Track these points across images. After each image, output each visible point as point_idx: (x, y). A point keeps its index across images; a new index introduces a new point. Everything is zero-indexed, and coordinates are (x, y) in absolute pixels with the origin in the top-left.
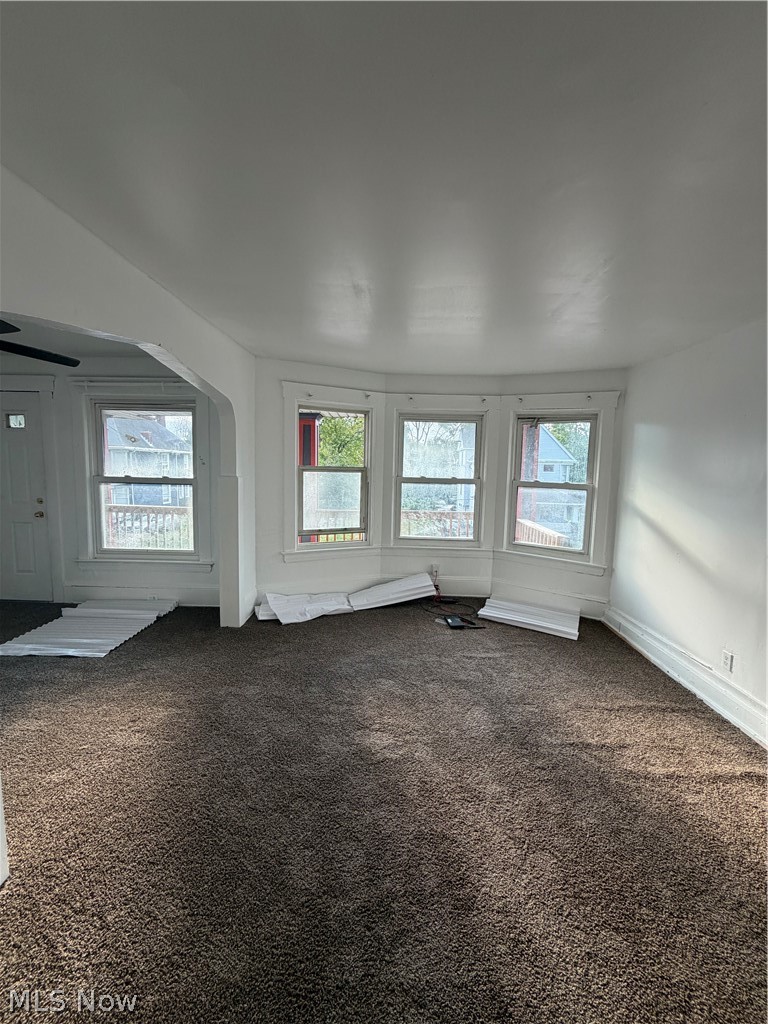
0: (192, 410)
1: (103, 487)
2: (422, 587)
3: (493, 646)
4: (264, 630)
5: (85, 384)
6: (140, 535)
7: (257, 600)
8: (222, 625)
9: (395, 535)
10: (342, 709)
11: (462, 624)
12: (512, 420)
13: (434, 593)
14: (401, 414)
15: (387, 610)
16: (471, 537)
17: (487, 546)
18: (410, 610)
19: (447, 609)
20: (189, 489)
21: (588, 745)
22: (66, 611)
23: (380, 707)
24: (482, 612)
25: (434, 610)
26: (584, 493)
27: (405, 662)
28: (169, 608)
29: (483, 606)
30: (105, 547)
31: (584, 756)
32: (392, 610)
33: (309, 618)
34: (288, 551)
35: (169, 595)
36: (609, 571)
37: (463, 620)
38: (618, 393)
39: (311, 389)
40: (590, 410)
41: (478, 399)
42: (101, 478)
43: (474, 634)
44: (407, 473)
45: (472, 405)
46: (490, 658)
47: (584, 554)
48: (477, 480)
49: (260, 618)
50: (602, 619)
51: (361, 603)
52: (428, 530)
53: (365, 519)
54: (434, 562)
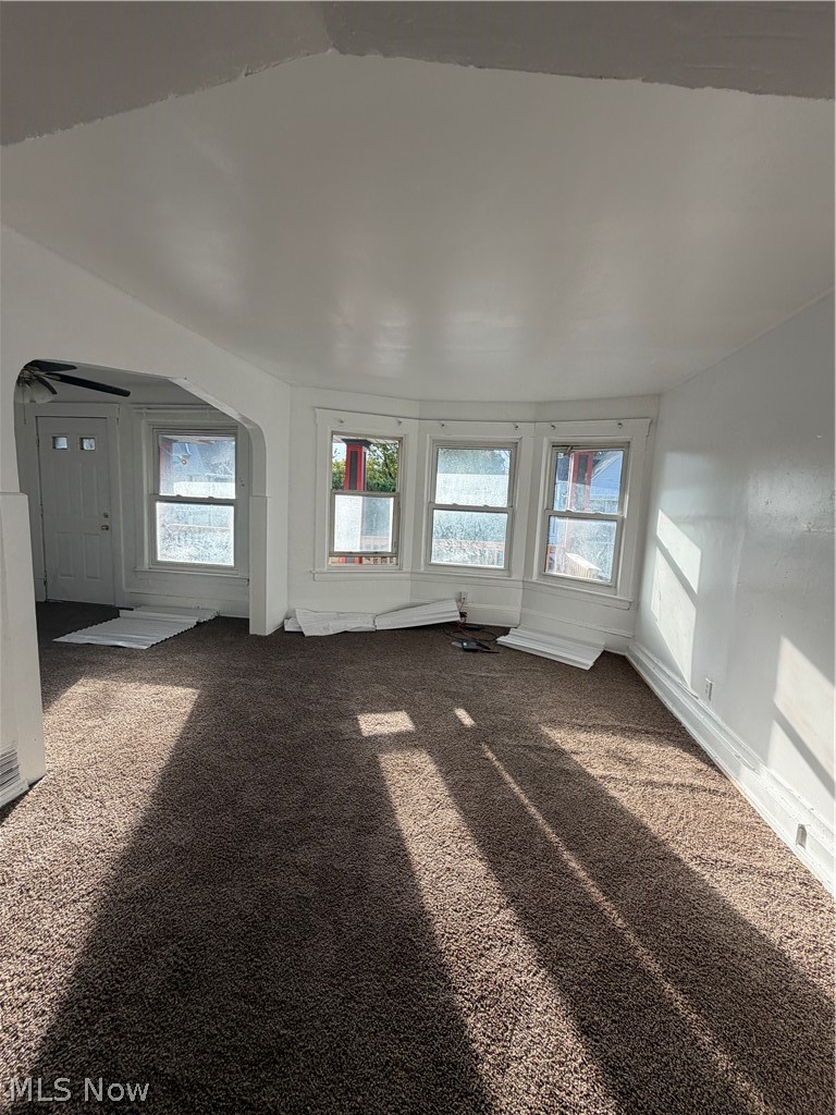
0: (235, 435)
1: (159, 505)
2: (448, 613)
3: (498, 668)
4: (288, 641)
5: (143, 411)
6: (188, 550)
7: (287, 614)
8: (251, 633)
9: (425, 560)
10: (330, 702)
11: (476, 647)
12: (546, 448)
13: (458, 619)
14: (434, 441)
15: (409, 632)
16: (502, 567)
17: (517, 575)
18: (431, 634)
19: (469, 635)
20: (231, 509)
21: (541, 749)
22: (122, 612)
23: (364, 704)
24: (502, 639)
25: (456, 635)
26: (614, 524)
27: (404, 674)
28: (209, 616)
29: (507, 634)
30: (159, 559)
31: (532, 755)
32: (413, 631)
33: (331, 632)
34: (317, 570)
35: (211, 605)
36: (635, 605)
37: (480, 645)
38: (649, 420)
39: (342, 416)
40: (622, 438)
41: (511, 425)
42: (156, 497)
43: (485, 658)
44: (438, 501)
45: (505, 433)
46: (488, 677)
47: (612, 586)
48: (510, 510)
49: (286, 629)
50: (626, 654)
51: (384, 624)
52: (457, 558)
53: (396, 543)
54: (463, 589)
